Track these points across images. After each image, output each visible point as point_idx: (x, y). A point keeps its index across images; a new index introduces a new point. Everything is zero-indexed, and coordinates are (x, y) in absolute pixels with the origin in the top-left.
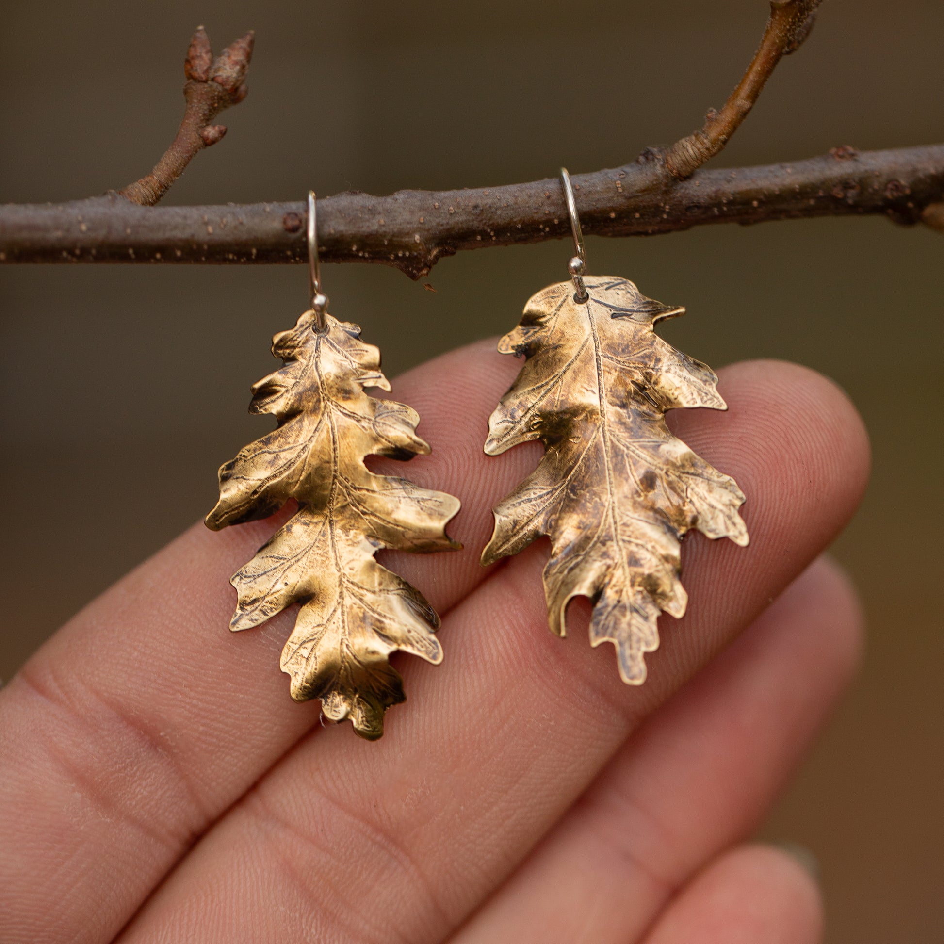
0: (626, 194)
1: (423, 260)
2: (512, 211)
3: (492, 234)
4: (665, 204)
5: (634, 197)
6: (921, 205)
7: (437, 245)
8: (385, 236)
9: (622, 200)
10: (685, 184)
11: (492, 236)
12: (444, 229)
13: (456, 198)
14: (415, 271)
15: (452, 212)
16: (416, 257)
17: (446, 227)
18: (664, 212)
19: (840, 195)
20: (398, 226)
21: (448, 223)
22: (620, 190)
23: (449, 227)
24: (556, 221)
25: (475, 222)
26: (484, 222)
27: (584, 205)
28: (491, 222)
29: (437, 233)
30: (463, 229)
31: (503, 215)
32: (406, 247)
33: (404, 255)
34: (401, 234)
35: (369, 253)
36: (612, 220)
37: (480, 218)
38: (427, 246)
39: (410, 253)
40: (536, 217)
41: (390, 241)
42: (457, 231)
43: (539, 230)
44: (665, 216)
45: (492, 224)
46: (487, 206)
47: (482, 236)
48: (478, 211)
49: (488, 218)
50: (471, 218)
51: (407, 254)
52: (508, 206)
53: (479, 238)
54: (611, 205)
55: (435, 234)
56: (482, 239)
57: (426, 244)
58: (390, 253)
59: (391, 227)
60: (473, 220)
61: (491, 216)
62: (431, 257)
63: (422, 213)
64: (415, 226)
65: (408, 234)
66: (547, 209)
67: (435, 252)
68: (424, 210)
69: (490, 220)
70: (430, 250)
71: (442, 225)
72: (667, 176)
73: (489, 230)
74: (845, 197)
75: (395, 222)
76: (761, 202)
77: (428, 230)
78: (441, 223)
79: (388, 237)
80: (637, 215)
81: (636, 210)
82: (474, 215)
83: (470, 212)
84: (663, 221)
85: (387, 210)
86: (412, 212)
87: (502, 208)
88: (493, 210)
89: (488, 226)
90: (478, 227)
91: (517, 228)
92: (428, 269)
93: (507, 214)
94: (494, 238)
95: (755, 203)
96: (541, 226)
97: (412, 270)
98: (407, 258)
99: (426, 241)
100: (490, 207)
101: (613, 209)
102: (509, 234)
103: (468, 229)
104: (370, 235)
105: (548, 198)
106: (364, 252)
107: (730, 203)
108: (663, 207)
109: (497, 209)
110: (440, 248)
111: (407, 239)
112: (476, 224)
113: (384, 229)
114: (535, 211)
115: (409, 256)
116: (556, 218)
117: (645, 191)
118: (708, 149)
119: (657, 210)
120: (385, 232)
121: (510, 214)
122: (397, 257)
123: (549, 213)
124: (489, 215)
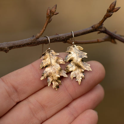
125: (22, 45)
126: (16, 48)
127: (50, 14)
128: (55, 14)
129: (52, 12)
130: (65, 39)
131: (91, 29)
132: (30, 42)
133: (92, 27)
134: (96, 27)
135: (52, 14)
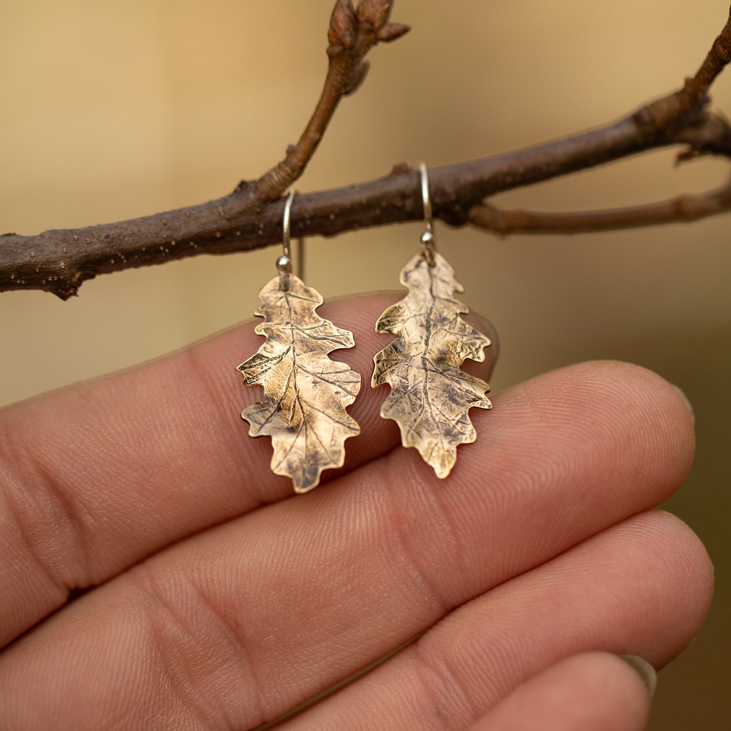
0: (227, 216)
1: (68, 282)
2: (137, 238)
3: (123, 257)
4: (259, 222)
5: (234, 218)
6: (467, 207)
7: (79, 269)
8: (36, 265)
9: (224, 222)
10: (274, 205)
11: (123, 259)
12: (83, 256)
13: (91, 232)
14: (63, 292)
15: (88, 242)
16: (63, 279)
17: (85, 254)
18: (259, 228)
19: (400, 204)
20: (46, 257)
21: (86, 251)
22: (222, 214)
23: (87, 254)
24: (173, 243)
25: (108, 249)
26: (115, 247)
27: (195, 228)
28: (121, 248)
29: (78, 259)
30: (98, 255)
31: (130, 241)
32: (53, 273)
33: (53, 279)
34: (48, 262)
35: (25, 280)
36: (218, 239)
37: (111, 246)
38: (71, 270)
39: (58, 277)
40: (157, 241)
41: (40, 268)
42: (94, 257)
43: (161, 252)
44: (261, 233)
45: (121, 249)
46: (116, 235)
47: (114, 259)
48: (109, 240)
49: (118, 244)
50: (104, 246)
51: (56, 278)
52: (133, 233)
53: (113, 261)
54: (215, 226)
55: (77, 260)
56: (116, 262)
57: (69, 269)
58: (42, 279)
59: (40, 257)
60: (106, 247)
61: (120, 243)
62: (75, 279)
63: (65, 245)
64: (60, 255)
65: (54, 262)
66: (164, 234)
67: (78, 275)
68: (66, 242)
69: (120, 246)
70: (74, 274)
71: (81, 253)
72: (258, 200)
73: (120, 254)
74: (404, 206)
75: (43, 253)
76: (337, 216)
77: (71, 258)
78: (80, 251)
79: (39, 266)
80: (238, 233)
81: (237, 229)
82: (106, 243)
83: (103, 240)
84: (259, 237)
85: (36, 245)
86: (56, 245)
87: (128, 235)
88: (122, 237)
89: (119, 251)
90: (111, 252)
91: (142, 251)
92: (73, 289)
93: (133, 240)
94: (125, 261)
95: (332, 217)
96: (162, 248)
97: (61, 291)
98: (56, 281)
99: (69, 266)
100: (119, 235)
101: (218, 230)
102: (136, 257)
103: (103, 254)
104: (24, 266)
105: (165, 224)
106: (21, 280)
107: (312, 218)
108: (259, 225)
109: (124, 237)
110: (82, 272)
111: (54, 266)
112: (108, 250)
113: (34, 260)
114: (155, 236)
115: (57, 280)
116: (173, 240)
117: (242, 213)
118: (289, 175)
119: (254, 228)
120: (36, 262)
121: (135, 240)
122: (47, 281)
123: (167, 237)
124: (119, 242)
125: (167, 245)
126: (128, 266)
127: (348, 40)
128: (384, 33)
129: (366, 26)
130: (455, 202)
131: (630, 130)
132: (223, 223)
133: (636, 118)
134: (659, 117)
135: (361, 37)
